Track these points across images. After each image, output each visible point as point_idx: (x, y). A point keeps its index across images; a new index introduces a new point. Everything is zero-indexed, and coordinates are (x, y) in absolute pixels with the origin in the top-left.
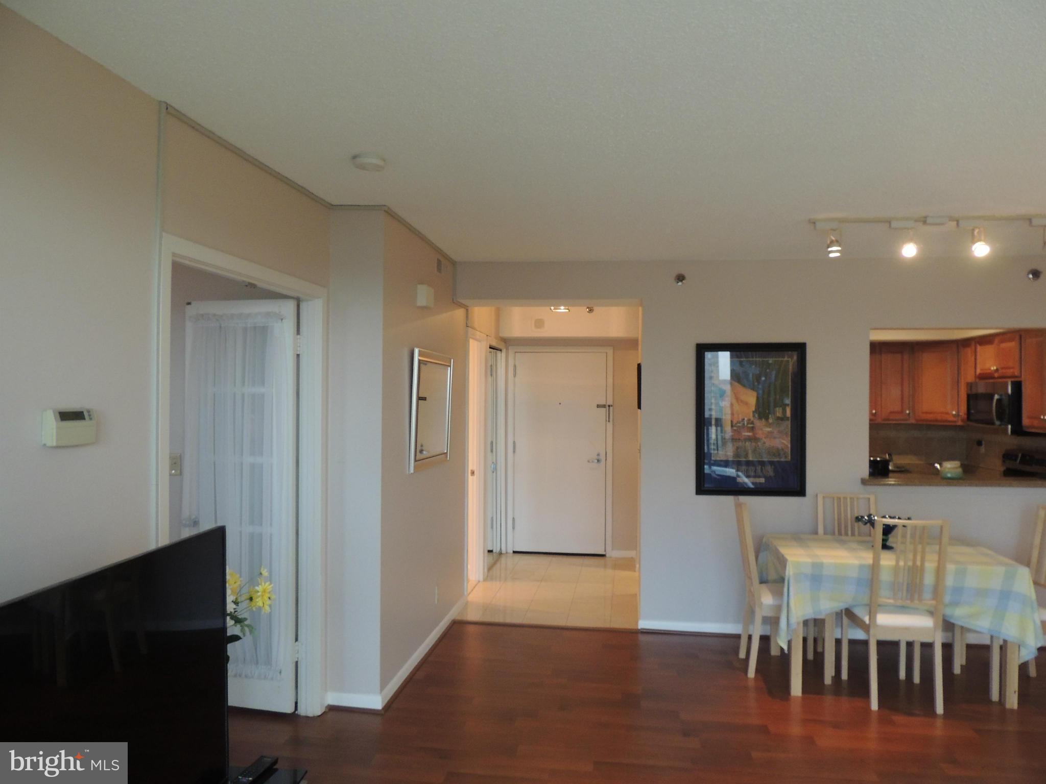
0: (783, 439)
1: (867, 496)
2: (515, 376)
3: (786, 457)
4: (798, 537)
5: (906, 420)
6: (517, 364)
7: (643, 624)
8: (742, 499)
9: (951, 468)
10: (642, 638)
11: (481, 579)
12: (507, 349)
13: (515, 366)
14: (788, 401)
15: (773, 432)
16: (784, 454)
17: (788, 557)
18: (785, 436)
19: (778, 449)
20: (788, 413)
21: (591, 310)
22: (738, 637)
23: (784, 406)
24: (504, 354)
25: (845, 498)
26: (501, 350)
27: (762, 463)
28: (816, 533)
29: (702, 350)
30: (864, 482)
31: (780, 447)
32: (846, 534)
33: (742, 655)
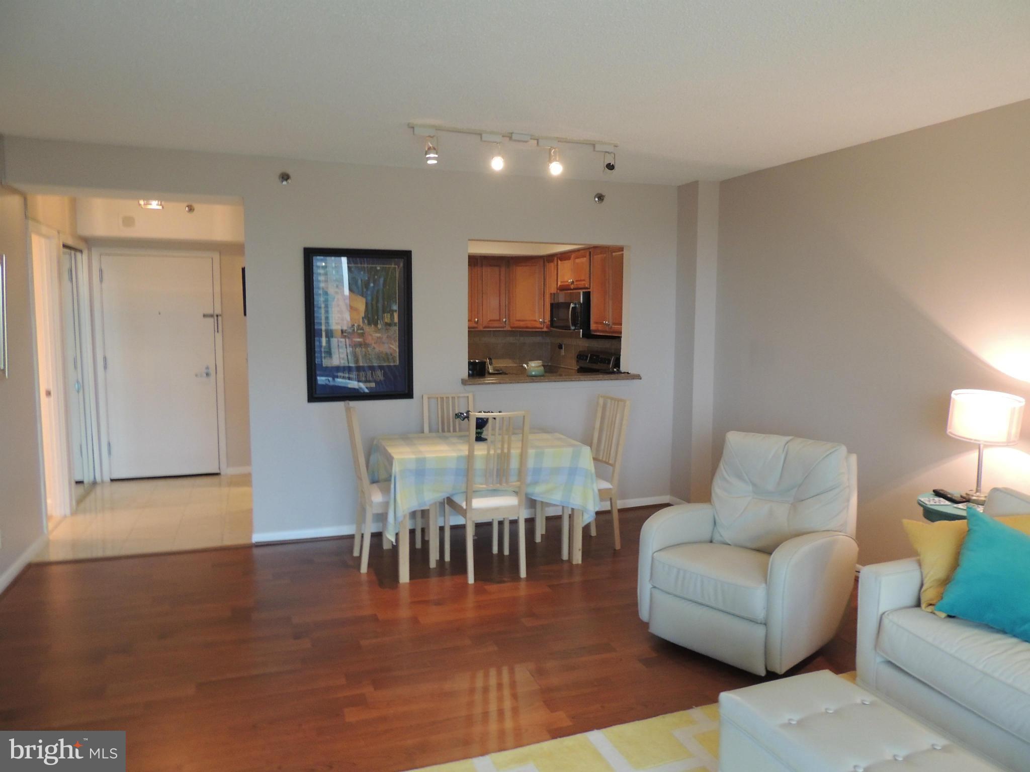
0: (392, 345)
1: (466, 395)
2: (101, 280)
3: (394, 362)
4: (406, 437)
5: (503, 327)
6: (103, 268)
7: (258, 537)
8: (352, 404)
9: (535, 367)
10: (256, 551)
11: (68, 512)
12: (89, 250)
13: (101, 271)
14: (395, 307)
15: (382, 338)
16: (393, 358)
17: (396, 456)
18: (393, 341)
19: (387, 354)
20: (396, 320)
21: (191, 209)
22: (351, 537)
23: (392, 312)
24: (85, 255)
25: (448, 398)
26: (81, 251)
27: (372, 368)
28: (423, 432)
29: (310, 254)
30: (464, 382)
31: (388, 351)
32: (449, 431)
33: (356, 553)
